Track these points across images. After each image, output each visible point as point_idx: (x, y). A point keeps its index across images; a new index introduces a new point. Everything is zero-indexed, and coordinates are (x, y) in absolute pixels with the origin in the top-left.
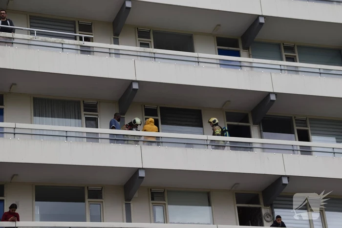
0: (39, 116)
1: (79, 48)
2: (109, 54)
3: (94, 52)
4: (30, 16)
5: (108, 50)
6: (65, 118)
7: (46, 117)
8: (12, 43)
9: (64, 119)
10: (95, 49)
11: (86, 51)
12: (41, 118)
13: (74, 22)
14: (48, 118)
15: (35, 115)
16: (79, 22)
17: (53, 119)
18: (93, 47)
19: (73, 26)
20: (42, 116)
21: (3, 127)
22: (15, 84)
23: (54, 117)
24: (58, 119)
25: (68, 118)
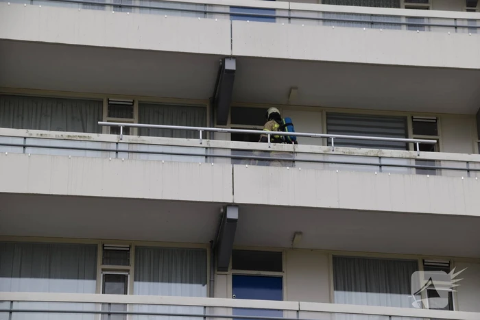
0: (345, 290)
1: (413, 163)
2: (466, 172)
3: (441, 169)
4: (327, 114)
5: (465, 164)
6: (390, 293)
7: (356, 291)
8: (294, 161)
9: (389, 295)
10: (443, 165)
11: (426, 168)
12: (347, 293)
13: (404, 120)
14: (359, 294)
15: (336, 289)
16: (413, 118)
17: (369, 294)
18: (440, 161)
19: (401, 125)
20: (350, 290)
21: (282, 310)
22: (300, 233)
23: (371, 291)
24: (378, 294)
25: (397, 293)
